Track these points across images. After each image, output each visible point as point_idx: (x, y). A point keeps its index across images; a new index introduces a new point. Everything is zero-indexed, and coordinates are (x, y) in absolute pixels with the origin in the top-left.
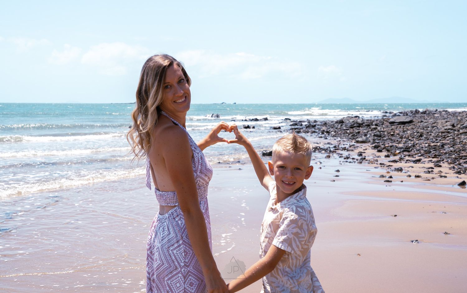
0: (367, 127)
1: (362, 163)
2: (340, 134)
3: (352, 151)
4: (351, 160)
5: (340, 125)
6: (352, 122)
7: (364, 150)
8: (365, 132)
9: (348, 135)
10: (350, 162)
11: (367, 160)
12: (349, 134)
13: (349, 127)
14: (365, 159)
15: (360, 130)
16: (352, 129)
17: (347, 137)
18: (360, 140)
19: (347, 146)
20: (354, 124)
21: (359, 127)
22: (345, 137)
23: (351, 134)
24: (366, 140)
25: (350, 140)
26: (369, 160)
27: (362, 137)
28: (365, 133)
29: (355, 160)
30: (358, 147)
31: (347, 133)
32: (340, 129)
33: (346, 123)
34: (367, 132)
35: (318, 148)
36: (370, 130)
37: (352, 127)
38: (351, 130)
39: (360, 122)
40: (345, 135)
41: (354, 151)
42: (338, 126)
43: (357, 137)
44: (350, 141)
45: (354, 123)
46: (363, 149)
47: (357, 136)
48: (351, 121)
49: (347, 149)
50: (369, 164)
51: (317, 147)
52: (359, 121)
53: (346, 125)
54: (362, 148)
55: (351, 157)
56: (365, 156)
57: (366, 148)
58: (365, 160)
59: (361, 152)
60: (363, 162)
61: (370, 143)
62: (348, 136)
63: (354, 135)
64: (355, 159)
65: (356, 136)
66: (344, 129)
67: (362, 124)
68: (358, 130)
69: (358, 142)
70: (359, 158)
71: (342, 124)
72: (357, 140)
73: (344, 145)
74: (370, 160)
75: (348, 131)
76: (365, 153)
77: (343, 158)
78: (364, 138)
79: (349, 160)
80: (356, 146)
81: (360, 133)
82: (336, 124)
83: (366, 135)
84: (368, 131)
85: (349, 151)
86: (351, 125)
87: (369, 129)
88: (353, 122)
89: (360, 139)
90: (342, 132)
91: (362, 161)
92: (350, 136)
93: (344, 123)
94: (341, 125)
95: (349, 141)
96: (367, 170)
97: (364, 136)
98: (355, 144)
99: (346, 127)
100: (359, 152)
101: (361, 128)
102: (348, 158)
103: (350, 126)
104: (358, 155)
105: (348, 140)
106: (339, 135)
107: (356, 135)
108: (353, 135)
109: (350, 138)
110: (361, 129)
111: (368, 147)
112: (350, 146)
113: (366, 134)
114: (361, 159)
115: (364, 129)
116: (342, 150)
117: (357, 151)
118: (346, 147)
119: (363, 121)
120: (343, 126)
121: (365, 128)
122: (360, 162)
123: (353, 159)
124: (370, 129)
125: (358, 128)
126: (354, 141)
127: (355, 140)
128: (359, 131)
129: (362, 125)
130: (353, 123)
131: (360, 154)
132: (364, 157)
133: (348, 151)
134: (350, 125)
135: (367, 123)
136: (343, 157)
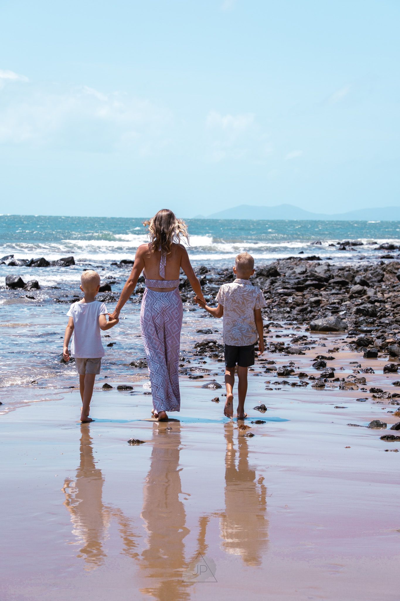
0: (340, 289)
1: (326, 388)
2: (269, 307)
3: (300, 353)
4: (297, 380)
5: (268, 282)
6: (300, 274)
7: (330, 351)
8: (334, 303)
9: (288, 309)
10: (294, 385)
11: (337, 380)
12: (292, 308)
13: (293, 288)
14: (332, 375)
15: (321, 295)
16: (300, 294)
17: (286, 315)
18: (320, 324)
19: (287, 341)
20: (307, 280)
21: (318, 287)
22: (280, 316)
23: (298, 308)
24: (336, 325)
25: (295, 322)
26: (344, 380)
27: (326, 317)
28: (334, 305)
29: (306, 380)
30: (314, 342)
31: (287, 303)
32: (270, 292)
33: (285, 276)
34: (339, 303)
35: (211, 344)
36: (347, 295)
37: (300, 288)
38: (298, 297)
39: (322, 275)
40: (282, 309)
41: (304, 354)
42: (262, 283)
43: (314, 316)
44: (295, 326)
45: (305, 275)
46: (327, 349)
47: (313, 314)
48: (298, 270)
49: (287, 348)
50: (343, 389)
51: (209, 342)
52: (320, 271)
53: (284, 282)
54: (324, 345)
55: (297, 371)
56: (333, 369)
57: (336, 346)
58: (333, 379)
59: (323, 357)
60: (326, 384)
61: (346, 331)
62: (288, 312)
63: (306, 309)
64: (307, 376)
65: (311, 312)
66: (280, 294)
67: (327, 280)
68: (316, 295)
69: (314, 329)
70: (317, 373)
71: (273, 278)
72: (312, 323)
73: (278, 336)
74: (346, 380)
75: (290, 300)
76: (332, 358)
77: (275, 373)
78: (332, 318)
79: (291, 379)
80: (309, 340)
81: (321, 305)
82: (258, 280)
83: (335, 311)
84: (342, 300)
85: (293, 353)
86: (299, 283)
87: (345, 292)
88: (303, 273)
89: (320, 322)
90: (273, 302)
91: (325, 381)
92: (295, 312)
93: (278, 277)
94: (272, 283)
95: (291, 327)
96: (337, 407)
97: (330, 314)
98: (308, 334)
99: (284, 288)
100: (318, 357)
101: (325, 290)
102: (286, 373)
103: (295, 284)
104: (314, 365)
105: (290, 324)
106: (266, 310)
107: (309, 309)
108: (302, 311)
109: (296, 319)
110: (323, 293)
111: (340, 345)
112: (295, 341)
113: (338, 308)
114: (323, 376)
115: (333, 294)
116: (273, 352)
117: (311, 354)
118: (283, 344)
119: (329, 270)
120: (276, 284)
121: (334, 291)
122: (320, 384)
123: (302, 375)
124: (348, 293)
125: (316, 291)
126: (305, 326)
127: (307, 324)
128: (320, 298)
129: (325, 284)
130: (302, 277)
131: (320, 363)
132: (330, 372)
133: (289, 353)
134: (296, 281)
135: (340, 277)
136: (276, 370)
